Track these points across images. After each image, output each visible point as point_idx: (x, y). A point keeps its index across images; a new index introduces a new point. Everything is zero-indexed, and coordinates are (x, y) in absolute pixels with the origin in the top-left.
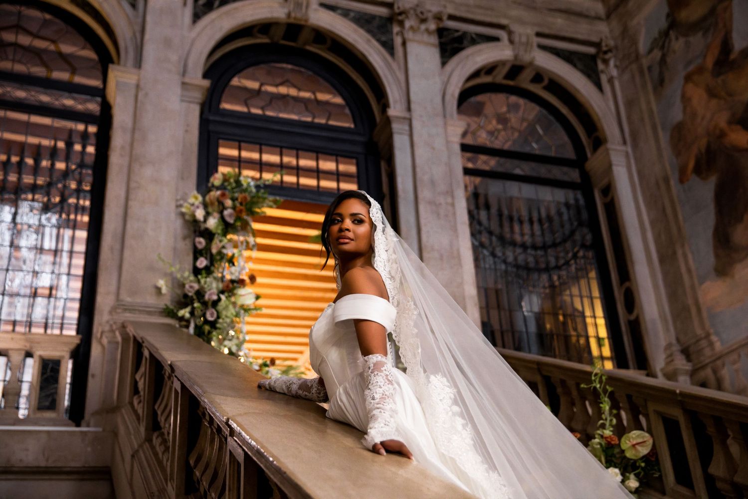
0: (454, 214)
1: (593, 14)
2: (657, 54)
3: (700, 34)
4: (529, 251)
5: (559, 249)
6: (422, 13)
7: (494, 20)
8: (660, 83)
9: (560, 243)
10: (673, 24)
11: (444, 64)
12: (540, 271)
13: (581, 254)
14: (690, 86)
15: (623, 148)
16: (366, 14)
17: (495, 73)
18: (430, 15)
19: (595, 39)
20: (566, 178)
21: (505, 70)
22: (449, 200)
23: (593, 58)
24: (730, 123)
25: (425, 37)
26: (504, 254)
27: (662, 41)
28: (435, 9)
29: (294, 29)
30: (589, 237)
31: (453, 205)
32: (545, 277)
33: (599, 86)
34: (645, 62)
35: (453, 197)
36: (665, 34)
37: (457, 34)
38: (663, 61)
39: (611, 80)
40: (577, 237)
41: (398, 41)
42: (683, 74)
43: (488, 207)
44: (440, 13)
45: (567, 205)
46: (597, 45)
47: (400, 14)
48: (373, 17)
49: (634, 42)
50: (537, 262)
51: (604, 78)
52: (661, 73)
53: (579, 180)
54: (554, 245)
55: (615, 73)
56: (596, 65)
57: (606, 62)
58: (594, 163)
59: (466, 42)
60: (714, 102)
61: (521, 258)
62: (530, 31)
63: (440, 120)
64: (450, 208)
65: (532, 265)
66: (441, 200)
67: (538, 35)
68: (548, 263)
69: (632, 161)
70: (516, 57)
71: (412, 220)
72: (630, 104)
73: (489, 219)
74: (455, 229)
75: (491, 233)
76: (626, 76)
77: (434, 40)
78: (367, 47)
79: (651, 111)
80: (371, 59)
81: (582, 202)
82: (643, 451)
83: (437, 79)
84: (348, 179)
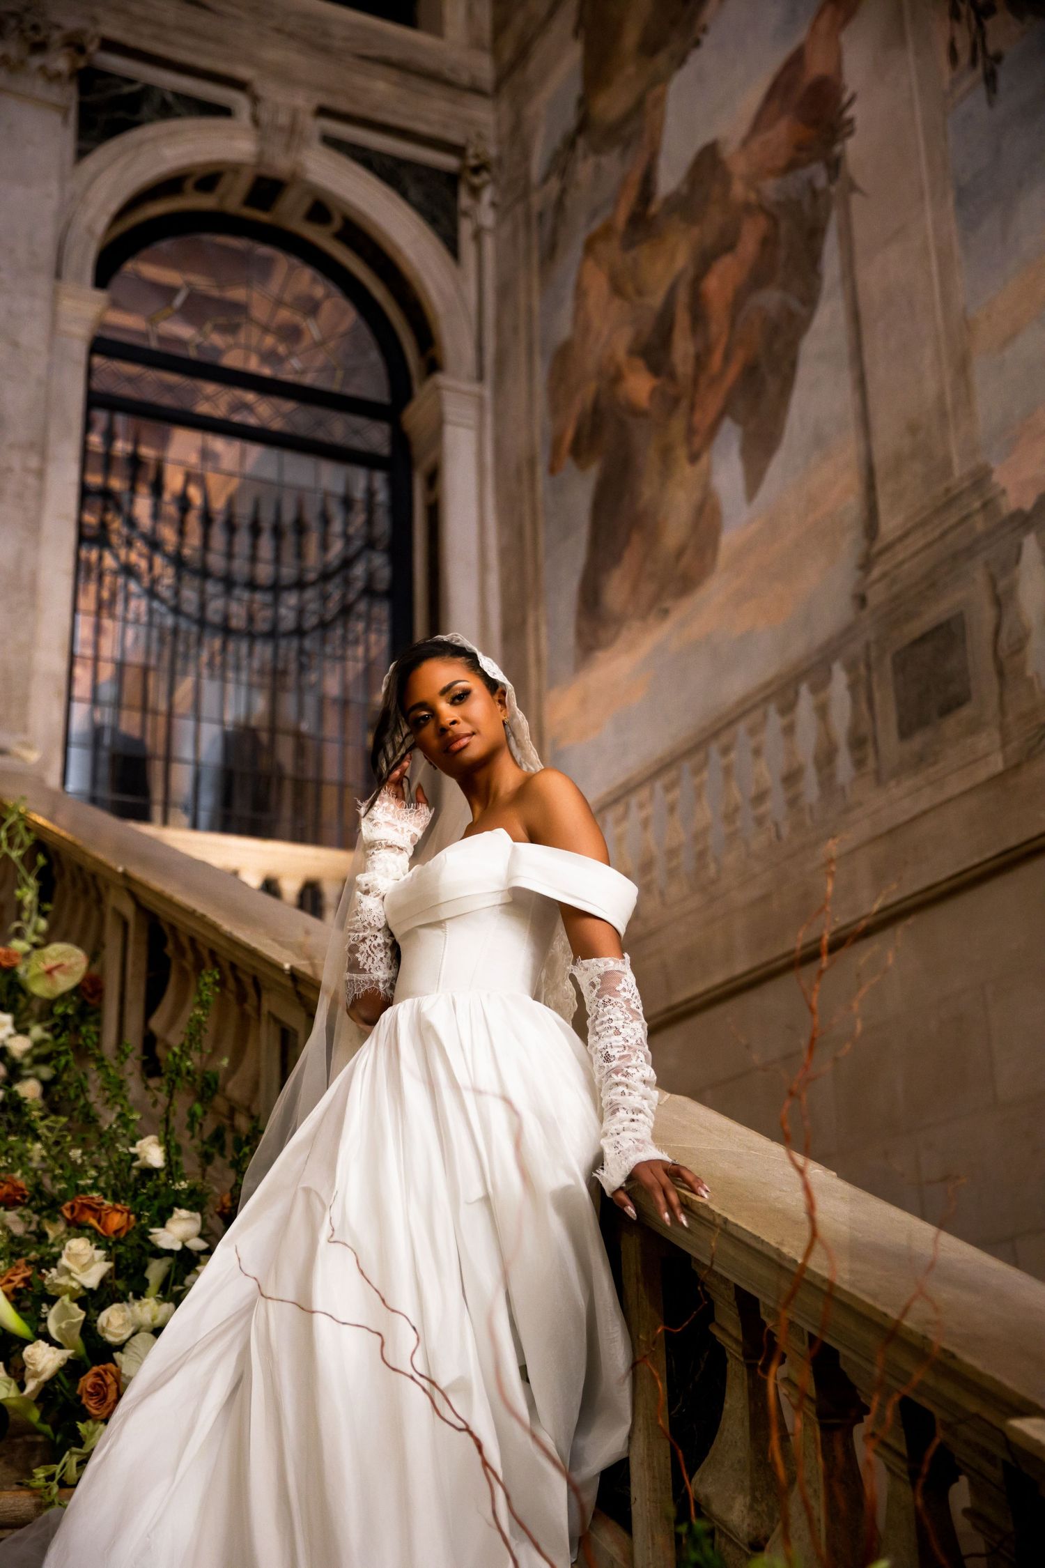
0: (41, 495)
1: (465, 78)
2: (554, 185)
3: (616, 153)
4: (237, 592)
5: (310, 594)
6: (35, 28)
7: (222, 67)
8: (550, 252)
9: (313, 584)
10: (584, 125)
11: (82, 154)
12: (251, 636)
13: (362, 607)
14: (590, 264)
15: (474, 388)
17: (221, 188)
18: (56, 36)
19: (455, 136)
20: (357, 443)
21: (242, 185)
22: (34, 462)
23: (452, 180)
24: (632, 352)
25: (39, 87)
26: (177, 593)
27: (563, 156)
28: (70, 23)
30: (384, 574)
31: (41, 474)
32: (263, 651)
33: (452, 245)
34: (536, 200)
35: (43, 455)
36: (570, 143)
37: (127, 89)
38: (559, 206)
39: (477, 236)
40: (359, 570)
42: (581, 237)
43: (157, 488)
44: (81, 33)
45: (347, 503)
46: (457, 150)
49: (526, 156)
50: (251, 619)
51: (466, 229)
52: (554, 231)
53: (385, 450)
54: (300, 585)
55: (487, 217)
56: (455, 195)
57: (475, 192)
58: (415, 416)
59: (146, 110)
60: (617, 302)
61: (215, 607)
62: (303, 101)
63: (43, 284)
64: (31, 480)
65: (238, 622)
66: (14, 460)
67: (323, 112)
68: (276, 621)
69: (489, 419)
70: (261, 154)
72: (505, 291)
73: (156, 515)
74: (34, 527)
75: (154, 544)
76: (506, 230)
77: (69, 95)
79: (530, 310)
81: (382, 496)
82: (65, 983)
83: (54, 187)
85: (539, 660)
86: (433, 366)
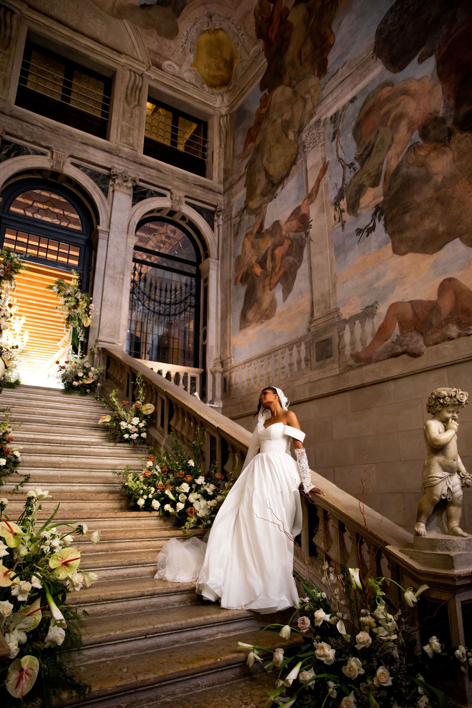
0: (123, 284)
1: (217, 190)
2: (238, 219)
3: (254, 216)
4: (162, 305)
5: (177, 306)
6: (125, 177)
7: (164, 186)
8: (237, 234)
9: (178, 303)
10: (246, 207)
11: (133, 205)
12: (165, 315)
13: (188, 309)
14: (246, 239)
15: (217, 261)
16: (96, 172)
17: (162, 212)
18: (129, 178)
19: (215, 203)
20: (189, 271)
21: (167, 212)
22: (121, 277)
23: (213, 213)
24: (256, 262)
25: (125, 190)
26: (149, 305)
27: (241, 213)
28: (133, 176)
29: (55, 174)
30: (194, 301)
31: (123, 279)
32: (167, 318)
33: (212, 228)
34: (233, 221)
35: (124, 275)
36: (243, 211)
37: (144, 190)
38: (239, 224)
39: (218, 226)
40: (188, 301)
41: (111, 189)
42: (245, 233)
43: (145, 280)
44: (135, 178)
45: (186, 285)
46: (215, 206)
47: (114, 175)
48: (100, 174)
49: (231, 211)
50: (165, 311)
51: (216, 224)
52: (238, 229)
53: (195, 273)
54: (175, 304)
55: (221, 223)
56: (214, 216)
57: (218, 216)
58: (202, 266)
59: (148, 195)
60: (253, 250)
61: (157, 308)
62: (182, 194)
63: (125, 235)
64: (121, 281)
65: (162, 312)
66: (117, 276)
67: (186, 196)
68: (170, 312)
69: (220, 268)
70: (172, 206)
71: (101, 284)
72: (224, 240)
73: (145, 287)
74: (121, 292)
75: (144, 294)
76: (225, 226)
77: (131, 192)
78: (93, 190)
79: (231, 246)
80: (94, 197)
81: (194, 284)
82: (150, 412)
83: (128, 213)
84: (73, 257)
85: (230, 326)
86: (207, 256)
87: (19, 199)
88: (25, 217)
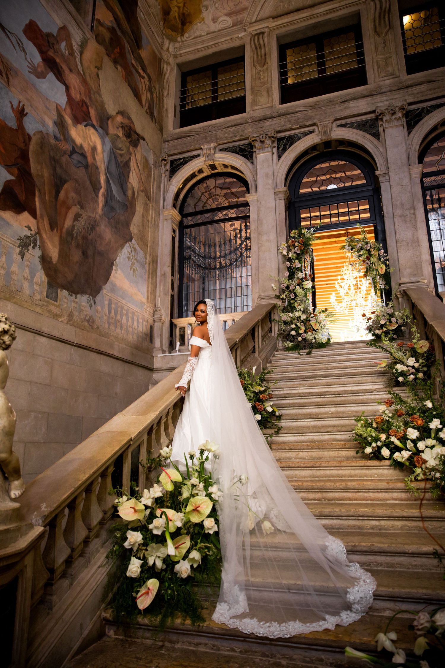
0: (415, 219)
6: (392, 110)
11: (409, 133)
16: (363, 121)
18: (397, 109)
22: (412, 212)
25: (396, 123)
28: (399, 104)
29: (327, 144)
31: (414, 214)
35: (414, 209)
37: (418, 112)
41: (381, 129)
44: (402, 105)
47: (380, 115)
48: (367, 121)
59: (423, 114)
63: (406, 168)
64: (412, 216)
66: (408, 213)
71: (392, 227)
74: (415, 227)
77: (404, 121)
78: (364, 140)
80: (366, 146)
82: (425, 349)
83: (404, 145)
84: (364, 211)
87: (305, 180)
88: (313, 193)
